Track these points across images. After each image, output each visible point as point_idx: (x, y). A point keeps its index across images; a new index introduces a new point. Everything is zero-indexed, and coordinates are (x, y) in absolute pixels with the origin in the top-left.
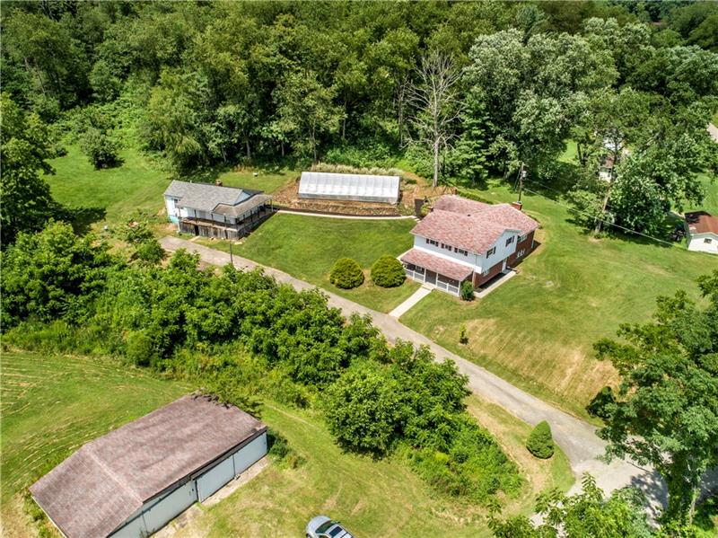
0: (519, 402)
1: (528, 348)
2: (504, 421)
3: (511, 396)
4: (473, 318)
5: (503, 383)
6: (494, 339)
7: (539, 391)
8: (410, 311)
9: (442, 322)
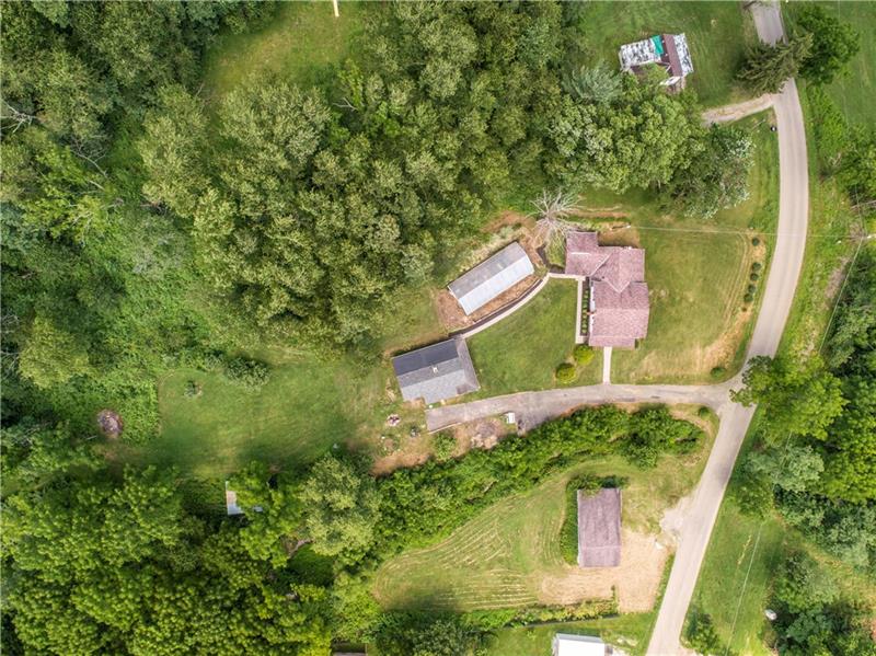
0: (685, 394)
1: (677, 360)
2: (685, 410)
3: (681, 393)
4: (644, 358)
5: (674, 387)
6: (660, 364)
7: (689, 381)
8: (611, 373)
9: (630, 370)
